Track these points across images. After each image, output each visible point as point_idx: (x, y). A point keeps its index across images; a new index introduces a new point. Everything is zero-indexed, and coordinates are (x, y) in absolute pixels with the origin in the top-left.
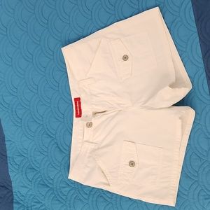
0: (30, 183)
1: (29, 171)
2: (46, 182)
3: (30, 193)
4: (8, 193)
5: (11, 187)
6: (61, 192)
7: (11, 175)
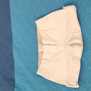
0: (22, 80)
1: (22, 75)
2: (28, 81)
3: (22, 84)
4: (13, 83)
5: (15, 80)
6: (34, 86)
7: (15, 76)
